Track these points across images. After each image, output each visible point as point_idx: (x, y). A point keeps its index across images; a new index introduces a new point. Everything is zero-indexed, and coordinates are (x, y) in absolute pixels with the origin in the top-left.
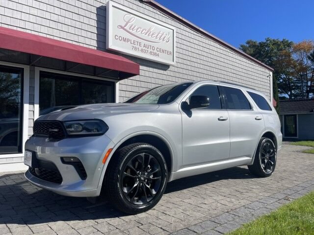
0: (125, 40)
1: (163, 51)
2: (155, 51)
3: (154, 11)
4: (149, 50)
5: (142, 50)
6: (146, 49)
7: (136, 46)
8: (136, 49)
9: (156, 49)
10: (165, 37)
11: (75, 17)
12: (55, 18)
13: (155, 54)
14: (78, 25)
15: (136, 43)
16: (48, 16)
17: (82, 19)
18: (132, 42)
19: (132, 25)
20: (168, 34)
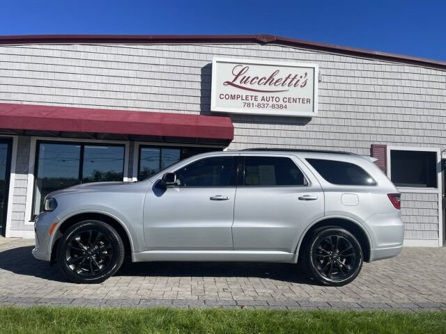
0: (233, 97)
1: (295, 100)
2: (281, 102)
3: (284, 49)
4: (271, 103)
5: (259, 106)
6: (266, 102)
7: (250, 101)
8: (249, 105)
9: (281, 100)
10: (298, 81)
11: (177, 84)
12: (155, 90)
13: (281, 107)
14: (179, 92)
15: (250, 98)
16: (148, 90)
17: (183, 85)
18: (244, 98)
19: (245, 77)
20: (304, 76)
